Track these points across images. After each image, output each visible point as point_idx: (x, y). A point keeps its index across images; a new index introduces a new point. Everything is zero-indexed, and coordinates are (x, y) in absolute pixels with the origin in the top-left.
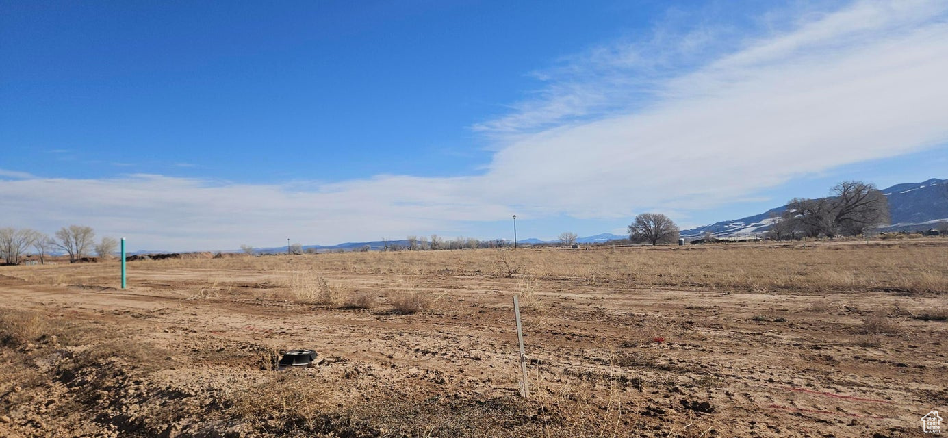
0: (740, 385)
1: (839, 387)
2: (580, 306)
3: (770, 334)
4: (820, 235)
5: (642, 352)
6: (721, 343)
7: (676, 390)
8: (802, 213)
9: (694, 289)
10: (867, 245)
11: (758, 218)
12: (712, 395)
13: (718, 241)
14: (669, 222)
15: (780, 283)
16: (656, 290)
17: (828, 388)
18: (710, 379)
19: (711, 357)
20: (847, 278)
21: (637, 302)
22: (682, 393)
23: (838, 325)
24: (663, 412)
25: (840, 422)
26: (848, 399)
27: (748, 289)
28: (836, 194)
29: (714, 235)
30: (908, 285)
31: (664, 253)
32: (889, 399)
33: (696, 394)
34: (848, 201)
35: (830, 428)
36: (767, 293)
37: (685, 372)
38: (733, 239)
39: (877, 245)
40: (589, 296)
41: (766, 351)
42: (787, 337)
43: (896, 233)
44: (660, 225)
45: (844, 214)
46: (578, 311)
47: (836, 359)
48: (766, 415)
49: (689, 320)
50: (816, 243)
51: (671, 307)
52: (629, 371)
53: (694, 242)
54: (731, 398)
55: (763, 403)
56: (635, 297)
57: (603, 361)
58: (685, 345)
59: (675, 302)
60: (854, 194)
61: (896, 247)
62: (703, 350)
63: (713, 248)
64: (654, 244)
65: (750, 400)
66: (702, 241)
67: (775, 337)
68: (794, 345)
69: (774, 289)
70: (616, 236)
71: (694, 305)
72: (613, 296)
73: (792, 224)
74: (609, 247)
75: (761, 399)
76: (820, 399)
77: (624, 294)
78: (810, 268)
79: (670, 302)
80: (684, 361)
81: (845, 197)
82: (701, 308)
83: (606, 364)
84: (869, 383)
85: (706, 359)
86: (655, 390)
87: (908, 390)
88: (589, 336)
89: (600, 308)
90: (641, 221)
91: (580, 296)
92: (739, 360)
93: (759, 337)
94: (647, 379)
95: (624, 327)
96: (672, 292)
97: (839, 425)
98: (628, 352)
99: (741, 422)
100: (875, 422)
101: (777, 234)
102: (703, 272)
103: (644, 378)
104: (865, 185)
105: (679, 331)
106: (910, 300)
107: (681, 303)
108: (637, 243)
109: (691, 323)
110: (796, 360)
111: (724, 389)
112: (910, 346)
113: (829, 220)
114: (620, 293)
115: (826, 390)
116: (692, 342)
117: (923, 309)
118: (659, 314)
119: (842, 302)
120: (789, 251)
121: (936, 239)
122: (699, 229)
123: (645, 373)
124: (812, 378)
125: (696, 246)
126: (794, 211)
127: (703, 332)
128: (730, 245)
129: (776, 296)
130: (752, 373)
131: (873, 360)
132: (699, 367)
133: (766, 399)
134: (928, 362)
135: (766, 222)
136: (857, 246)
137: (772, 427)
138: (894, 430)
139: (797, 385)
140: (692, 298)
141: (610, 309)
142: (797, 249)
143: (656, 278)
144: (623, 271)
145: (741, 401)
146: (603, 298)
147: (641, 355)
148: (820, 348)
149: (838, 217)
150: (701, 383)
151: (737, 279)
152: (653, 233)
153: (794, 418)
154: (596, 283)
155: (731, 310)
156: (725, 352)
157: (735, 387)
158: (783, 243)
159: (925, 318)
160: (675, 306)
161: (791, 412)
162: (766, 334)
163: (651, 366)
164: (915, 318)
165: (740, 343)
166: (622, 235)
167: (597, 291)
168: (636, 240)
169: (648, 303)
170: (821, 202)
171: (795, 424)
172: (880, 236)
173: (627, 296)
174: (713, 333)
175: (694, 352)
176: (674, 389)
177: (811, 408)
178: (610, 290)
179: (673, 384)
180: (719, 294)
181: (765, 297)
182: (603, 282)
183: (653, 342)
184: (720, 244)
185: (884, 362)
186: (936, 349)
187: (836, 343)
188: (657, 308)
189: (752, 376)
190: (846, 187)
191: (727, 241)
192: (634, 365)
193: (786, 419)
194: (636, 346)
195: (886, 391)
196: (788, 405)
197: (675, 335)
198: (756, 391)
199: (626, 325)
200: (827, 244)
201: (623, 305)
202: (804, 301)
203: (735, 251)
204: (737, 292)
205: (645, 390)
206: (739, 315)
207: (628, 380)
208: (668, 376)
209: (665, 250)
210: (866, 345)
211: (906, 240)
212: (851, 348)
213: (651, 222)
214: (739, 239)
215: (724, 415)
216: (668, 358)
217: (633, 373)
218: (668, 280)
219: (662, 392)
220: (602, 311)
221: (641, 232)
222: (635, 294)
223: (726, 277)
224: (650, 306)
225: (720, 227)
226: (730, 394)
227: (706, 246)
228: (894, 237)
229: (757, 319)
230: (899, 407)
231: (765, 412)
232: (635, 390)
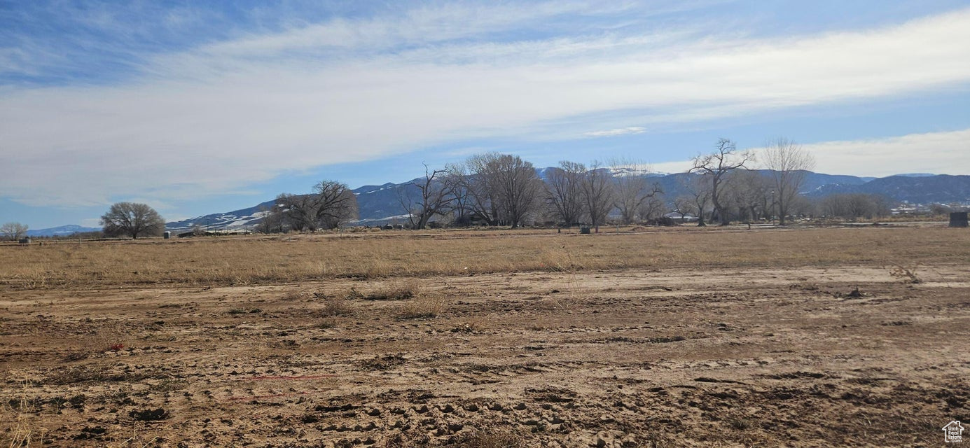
0: (203, 383)
1: (295, 369)
2: (17, 316)
3: (243, 326)
4: (304, 229)
5: (89, 365)
6: (191, 342)
7: (128, 402)
8: (289, 208)
9: (173, 285)
10: (341, 237)
11: (249, 212)
12: (169, 399)
13: (208, 234)
14: (153, 213)
15: (262, 274)
16: (127, 290)
17: (286, 371)
18: (169, 382)
19: (176, 358)
20: (320, 267)
21: (99, 305)
22: (134, 404)
23: (305, 311)
24: (103, 431)
25: (290, 402)
26: (301, 379)
27: (230, 282)
28: (318, 191)
29: (204, 228)
30: (364, 271)
31: (144, 248)
32: (334, 372)
33: (151, 402)
34: (327, 198)
35: (280, 410)
36: (248, 285)
37: (142, 379)
38: (223, 232)
39: (348, 237)
40: (32, 302)
41: (235, 344)
42: (259, 327)
43: (363, 227)
44: (141, 216)
45: (324, 210)
46: (11, 322)
47: (297, 343)
48: (223, 410)
49: (160, 320)
50: (300, 236)
51: (143, 307)
52: (69, 389)
53: (182, 236)
54: (189, 399)
55: (222, 398)
56: (98, 299)
57: (35, 382)
58: (149, 348)
59: (147, 302)
60: (331, 192)
61: (362, 239)
62: (169, 352)
63: (202, 242)
64: (135, 238)
65: (210, 397)
66: (190, 234)
67: (247, 329)
68: (264, 334)
69: (256, 281)
70: (84, 228)
71: (169, 303)
72: (67, 300)
73: (280, 217)
74: (75, 241)
75: (221, 394)
76: (277, 383)
77: (83, 297)
78: (292, 259)
79: (141, 302)
80: (143, 367)
81: (324, 195)
82: (177, 306)
83: (38, 385)
84: (321, 361)
85: (171, 360)
86: (101, 406)
87: (349, 362)
88: (20, 353)
89: (45, 316)
90: (118, 211)
91: (18, 303)
92: (206, 357)
93: (231, 330)
94: (92, 395)
95: (75, 336)
96: (146, 291)
97: (289, 405)
98: (72, 367)
99: (195, 423)
100: (319, 396)
101: (267, 227)
102: (186, 266)
103: (87, 394)
104: (340, 184)
105: (146, 333)
106: (365, 284)
107: (154, 302)
108: (113, 236)
109: (161, 323)
110: (262, 348)
111: (184, 390)
112: (358, 323)
113: (312, 215)
114: (79, 295)
115: (284, 374)
116: (157, 344)
117: (372, 290)
118: (124, 317)
119: (312, 288)
120: (276, 244)
121: (389, 233)
122: (188, 221)
123: (90, 388)
124: (273, 364)
125: (183, 240)
126: (282, 205)
127: (172, 332)
128: (220, 238)
129: (257, 288)
130: (216, 368)
131: (327, 340)
132: (160, 370)
133: (226, 393)
134: (368, 335)
135: (257, 215)
136: (333, 238)
137: (226, 421)
138: (333, 400)
139: (258, 373)
140: (168, 295)
141: (60, 317)
142: (283, 241)
143: (129, 276)
144: (88, 269)
145: (199, 399)
146: (52, 304)
147: (89, 368)
148: (286, 335)
149: (318, 212)
150: (158, 388)
151: (221, 273)
152: (133, 225)
153: (249, 407)
154: (46, 286)
155: (209, 305)
156: (192, 351)
157: (196, 386)
158: (272, 236)
159: (372, 298)
160: (147, 306)
161: (248, 401)
162: (239, 327)
163: (99, 379)
164: (365, 299)
165: (210, 339)
166: (93, 227)
167: (46, 296)
168: (111, 232)
169: (113, 305)
170: (305, 198)
171: (249, 413)
172: (350, 229)
173: (87, 299)
174: (184, 331)
175: (158, 355)
176: (124, 401)
177: (267, 394)
178: (65, 293)
179: (125, 395)
180: (200, 289)
181: (246, 289)
182: (54, 284)
183: (109, 350)
184: (209, 237)
185: (336, 340)
186: (376, 323)
187: (300, 328)
188: (123, 310)
189: (217, 371)
190: (326, 187)
191: (218, 234)
192: (77, 381)
193: (242, 409)
194: (85, 357)
195: (333, 366)
196: (246, 395)
197: (139, 339)
198: (218, 387)
199: (78, 333)
200: (309, 236)
201: (79, 310)
202: (280, 290)
203: (224, 244)
204: (219, 286)
205: (87, 409)
206: (216, 310)
207: (66, 401)
208: (120, 387)
209: (146, 244)
210: (324, 326)
211: (369, 233)
212: (312, 331)
213: (131, 213)
214: (229, 232)
215: (178, 418)
216: (124, 367)
217: (75, 390)
218: (143, 277)
219: (110, 405)
220: (48, 320)
221: (117, 224)
222: (99, 296)
223: (212, 271)
224: (116, 308)
225: (210, 219)
226: (189, 395)
227: (195, 239)
228: (361, 231)
229: (233, 313)
230: (341, 378)
231: (223, 406)
232: (75, 411)
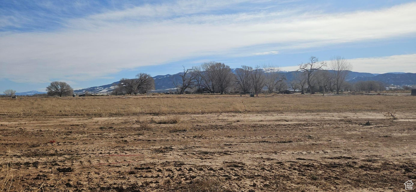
0: (88, 157)
1: (126, 152)
2: (11, 128)
3: (105, 134)
4: (132, 93)
5: (40, 149)
6: (83, 140)
7: (56, 164)
8: (126, 85)
9: (76, 116)
10: (147, 97)
11: (109, 86)
12: (73, 164)
13: (91, 95)
14: (68, 86)
15: (114, 112)
16: (57, 118)
17: (123, 153)
18: (73, 156)
19: (77, 147)
20: (138, 110)
21: (45, 124)
22: (59, 165)
23: (131, 128)
24: (46, 176)
25: (124, 165)
26: (129, 156)
27: (100, 115)
28: (138, 78)
29: (90, 93)
30: (157, 112)
31: (64, 100)
32: (143, 154)
33: (66, 164)
34: (142, 81)
35: (120, 169)
36: (108, 117)
37: (62, 155)
38: (98, 94)
39: (151, 97)
40: (17, 123)
41: (102, 141)
42: (112, 135)
43: (157, 93)
44: (63, 87)
45: (140, 85)
46: (8, 131)
47: (128, 141)
48: (96, 168)
49: (70, 131)
50: (130, 96)
51: (63, 125)
52: (32, 159)
53: (80, 96)
54: (82, 164)
55: (96, 163)
56: (44, 122)
57: (18, 156)
58: (65, 142)
59: (65, 123)
60: (144, 78)
61: (156, 98)
62: (74, 144)
63: (89, 98)
64: (60, 96)
65: (90, 163)
66: (84, 95)
67: (107, 135)
68: (114, 137)
69: (111, 115)
70: (40, 92)
71: (75, 124)
72: (32, 122)
73: (121, 88)
74: (35, 97)
75: (95, 162)
76: (119, 158)
77: (39, 121)
78: (127, 106)
79: (63, 123)
80: (63, 150)
81: (141, 79)
82: (78, 125)
83: (19, 157)
84: (137, 149)
85: (74, 148)
86: (45, 166)
87: (149, 149)
88: (12, 144)
89: (23, 128)
90: (54, 85)
91: (11, 123)
92: (89, 146)
93: (100, 135)
94: (41, 161)
95: (35, 137)
96: (65, 119)
97: (123, 167)
98: (33, 150)
99: (84, 173)
100: (136, 163)
101: (116, 93)
102: (82, 109)
103: (39, 161)
104: (147, 75)
105: (65, 136)
106: (157, 117)
107: (68, 123)
108: (51, 96)
109: (71, 132)
110: (113, 143)
111: (80, 160)
112: (154, 133)
113: (135, 88)
114: (37, 120)
115: (122, 154)
116: (69, 141)
117: (160, 120)
118: (56, 129)
119: (135, 119)
120: (120, 100)
121: (168, 95)
122: (83, 90)
123: (41, 158)
124: (117, 150)
125: (81, 97)
126: (123, 83)
127: (75, 136)
128: (97, 97)
129: (111, 118)
130: (94, 151)
131: (140, 140)
132: (70, 152)
133: (98, 161)
134: (158, 138)
135: (112, 88)
136: (144, 98)
137: (97, 173)
138: (142, 165)
139: (111, 154)
140: (75, 121)
141: (29, 129)
142: (123, 99)
143: (58, 113)
144: (41, 109)
145: (86, 164)
146: (25, 124)
147: (40, 150)
148: (123, 138)
149: (138, 86)
150: (69, 159)
151: (96, 111)
152: (60, 91)
153: (107, 167)
154: (23, 116)
155: (91, 125)
156: (84, 144)
157: (85, 159)
158: (118, 96)
159: (160, 123)
160: (65, 125)
161: (106, 165)
162: (104, 134)
163: (45, 155)
164: (157, 123)
165: (91, 139)
166: (43, 92)
167: (23, 120)
168: (51, 94)
169: (51, 124)
170: (132, 80)
171: (107, 170)
172: (152, 94)
173: (40, 122)
174: (80, 136)
175: (69, 145)
176: (55, 164)
177: (115, 162)
178: (31, 119)
179: (55, 161)
180: (87, 118)
181: (107, 118)
182: (26, 115)
183: (49, 143)
184: (92, 96)
185: (144, 140)
186: (161, 133)
187: (130, 135)
188: (55, 126)
189: (93, 152)
190: (141, 75)
191: (95, 95)
192: (36, 155)
193: (104, 168)
194: (39, 146)
195: (142, 151)
196: (106, 162)
197: (61, 138)
198: (94, 159)
199: (36, 136)
200: (134, 97)
201: (37, 126)
202: (121, 119)
203: (98, 100)
204: (96, 117)
205: (39, 167)
206: (94, 127)
207: (30, 164)
208: (53, 158)
209: (65, 99)
210: (139, 134)
211: (160, 95)
212: (134, 136)
213: (59, 86)
214: (100, 94)
215: (77, 172)
216: (55, 150)
217: (34, 159)
218: (64, 113)
219: (49, 165)
220: (24, 130)
221: (53, 90)
222: (45, 120)
223: (93, 111)
224: (52, 126)
225: (92, 89)
226: (82, 162)
227: (86, 97)
228: (156, 95)
229: (101, 128)
230: (145, 156)
231: (96, 167)
232: (34, 168)
